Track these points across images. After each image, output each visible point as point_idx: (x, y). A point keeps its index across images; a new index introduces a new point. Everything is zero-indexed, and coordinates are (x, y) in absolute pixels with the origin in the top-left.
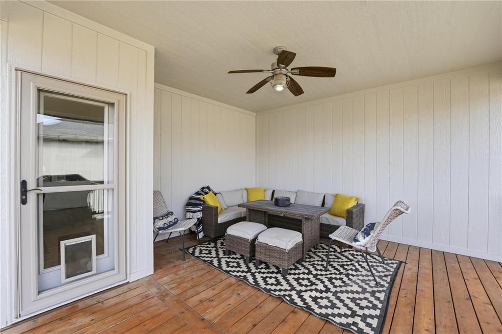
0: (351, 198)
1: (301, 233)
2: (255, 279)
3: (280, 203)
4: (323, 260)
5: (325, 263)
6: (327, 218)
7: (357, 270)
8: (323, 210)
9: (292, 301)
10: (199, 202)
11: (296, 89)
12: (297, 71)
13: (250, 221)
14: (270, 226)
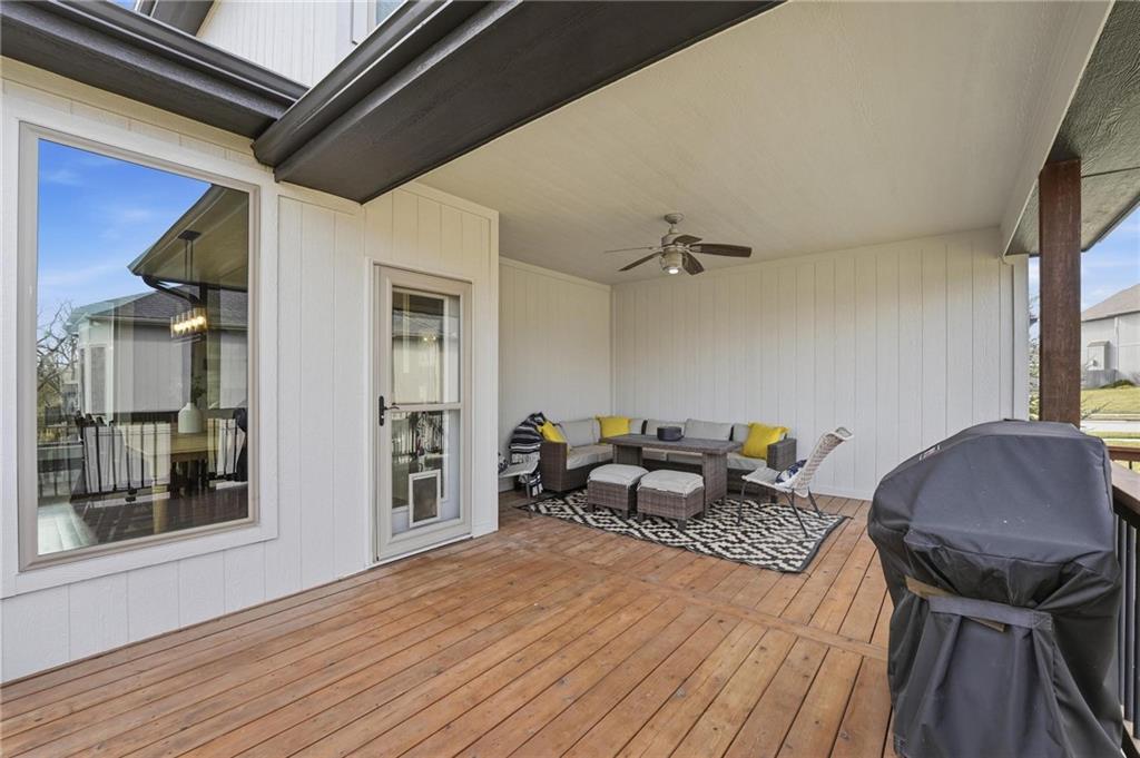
0: (776, 428)
1: (701, 474)
2: (641, 532)
3: (667, 436)
4: (733, 516)
5: (736, 519)
6: (736, 460)
7: (781, 525)
8: (731, 444)
9: (698, 550)
10: (532, 437)
11: (693, 267)
12: (699, 248)
13: (618, 463)
14: (650, 469)
